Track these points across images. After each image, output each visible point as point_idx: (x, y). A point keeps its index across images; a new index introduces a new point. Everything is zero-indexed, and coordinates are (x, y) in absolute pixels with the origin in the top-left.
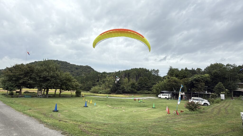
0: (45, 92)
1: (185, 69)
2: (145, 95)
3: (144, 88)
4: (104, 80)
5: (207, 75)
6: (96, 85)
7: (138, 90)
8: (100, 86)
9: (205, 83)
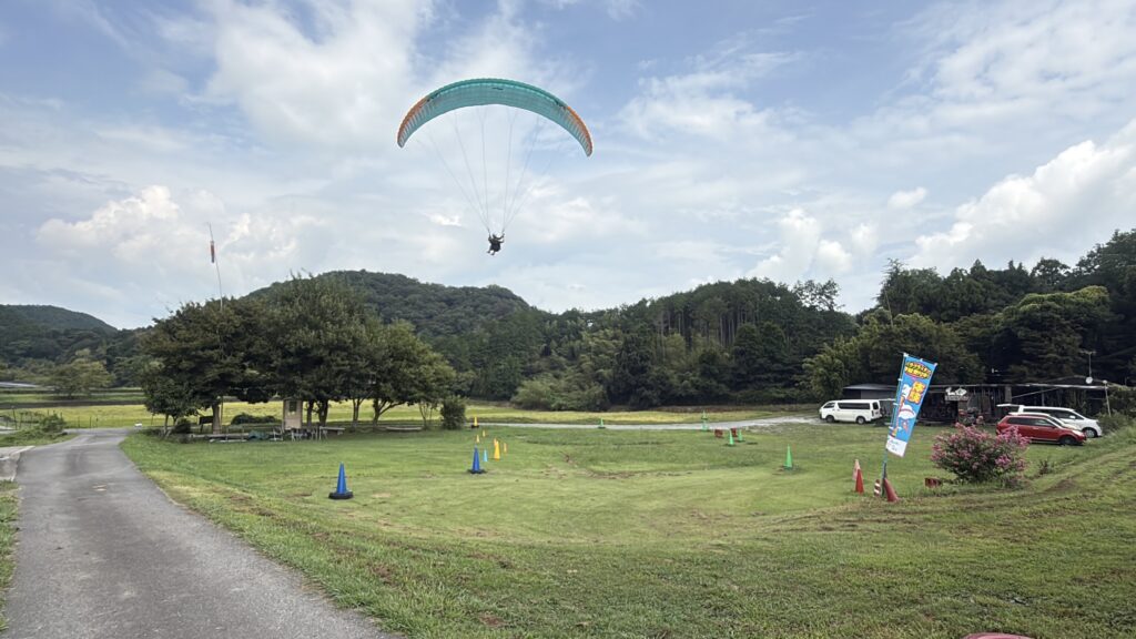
0: (313, 414)
1: (973, 270)
2: (770, 410)
3: (765, 376)
4: (572, 348)
5: (1092, 292)
6: (540, 371)
7: (736, 386)
8: (557, 377)
9: (1082, 332)
